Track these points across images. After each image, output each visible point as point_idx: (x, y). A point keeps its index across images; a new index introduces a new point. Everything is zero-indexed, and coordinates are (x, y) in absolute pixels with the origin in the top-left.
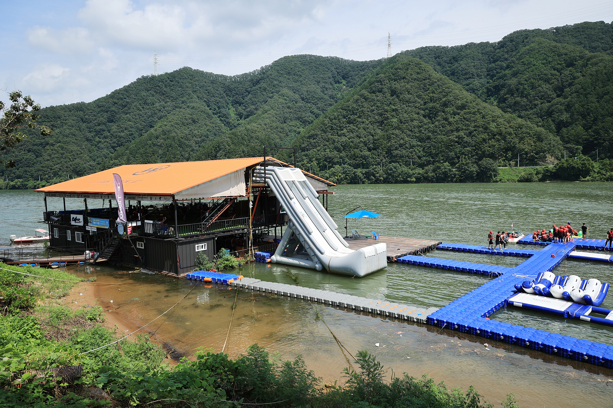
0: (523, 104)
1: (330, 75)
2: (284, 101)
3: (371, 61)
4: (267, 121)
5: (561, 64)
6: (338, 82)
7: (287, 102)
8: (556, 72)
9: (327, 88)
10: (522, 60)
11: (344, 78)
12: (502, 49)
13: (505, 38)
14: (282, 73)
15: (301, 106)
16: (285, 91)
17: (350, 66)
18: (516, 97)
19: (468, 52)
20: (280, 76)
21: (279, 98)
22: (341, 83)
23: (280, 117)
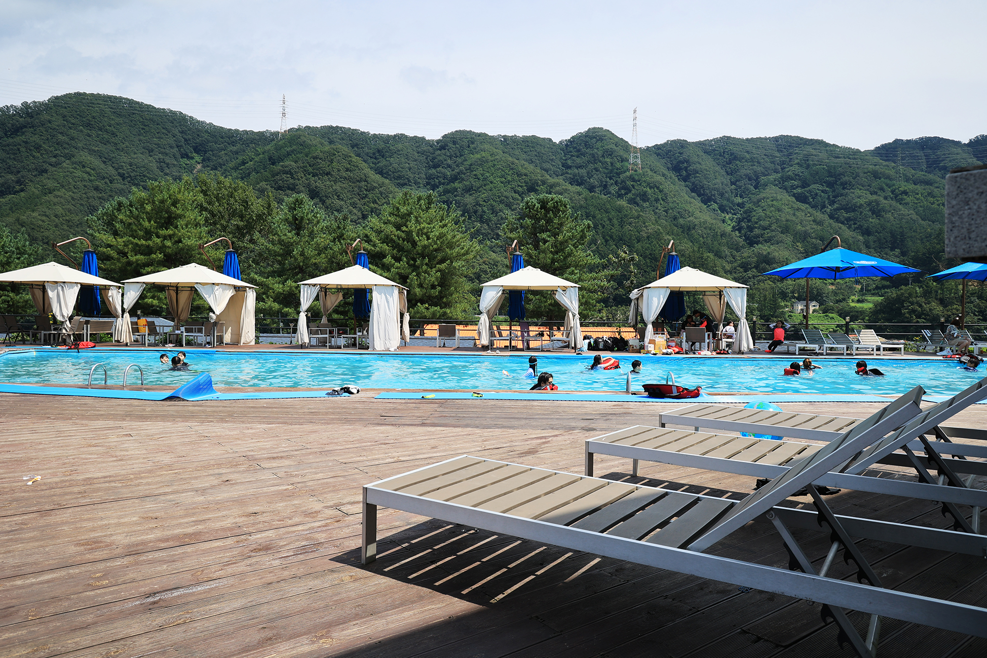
0: (483, 231)
1: (171, 141)
2: (85, 176)
3: (246, 132)
4: (59, 210)
5: (521, 186)
6: (185, 156)
7: (93, 178)
8: (517, 196)
9: (168, 164)
10: (474, 173)
11: (197, 150)
12: (443, 151)
13: (445, 136)
14: (73, 121)
15: (122, 189)
16: (85, 157)
17: (206, 131)
18: (474, 221)
19: (400, 146)
20: (70, 128)
21: (75, 168)
22: (192, 158)
23: (82, 205)
